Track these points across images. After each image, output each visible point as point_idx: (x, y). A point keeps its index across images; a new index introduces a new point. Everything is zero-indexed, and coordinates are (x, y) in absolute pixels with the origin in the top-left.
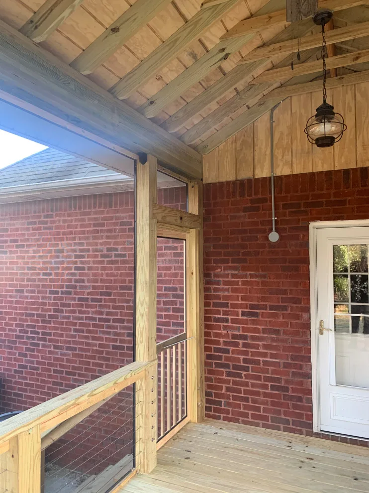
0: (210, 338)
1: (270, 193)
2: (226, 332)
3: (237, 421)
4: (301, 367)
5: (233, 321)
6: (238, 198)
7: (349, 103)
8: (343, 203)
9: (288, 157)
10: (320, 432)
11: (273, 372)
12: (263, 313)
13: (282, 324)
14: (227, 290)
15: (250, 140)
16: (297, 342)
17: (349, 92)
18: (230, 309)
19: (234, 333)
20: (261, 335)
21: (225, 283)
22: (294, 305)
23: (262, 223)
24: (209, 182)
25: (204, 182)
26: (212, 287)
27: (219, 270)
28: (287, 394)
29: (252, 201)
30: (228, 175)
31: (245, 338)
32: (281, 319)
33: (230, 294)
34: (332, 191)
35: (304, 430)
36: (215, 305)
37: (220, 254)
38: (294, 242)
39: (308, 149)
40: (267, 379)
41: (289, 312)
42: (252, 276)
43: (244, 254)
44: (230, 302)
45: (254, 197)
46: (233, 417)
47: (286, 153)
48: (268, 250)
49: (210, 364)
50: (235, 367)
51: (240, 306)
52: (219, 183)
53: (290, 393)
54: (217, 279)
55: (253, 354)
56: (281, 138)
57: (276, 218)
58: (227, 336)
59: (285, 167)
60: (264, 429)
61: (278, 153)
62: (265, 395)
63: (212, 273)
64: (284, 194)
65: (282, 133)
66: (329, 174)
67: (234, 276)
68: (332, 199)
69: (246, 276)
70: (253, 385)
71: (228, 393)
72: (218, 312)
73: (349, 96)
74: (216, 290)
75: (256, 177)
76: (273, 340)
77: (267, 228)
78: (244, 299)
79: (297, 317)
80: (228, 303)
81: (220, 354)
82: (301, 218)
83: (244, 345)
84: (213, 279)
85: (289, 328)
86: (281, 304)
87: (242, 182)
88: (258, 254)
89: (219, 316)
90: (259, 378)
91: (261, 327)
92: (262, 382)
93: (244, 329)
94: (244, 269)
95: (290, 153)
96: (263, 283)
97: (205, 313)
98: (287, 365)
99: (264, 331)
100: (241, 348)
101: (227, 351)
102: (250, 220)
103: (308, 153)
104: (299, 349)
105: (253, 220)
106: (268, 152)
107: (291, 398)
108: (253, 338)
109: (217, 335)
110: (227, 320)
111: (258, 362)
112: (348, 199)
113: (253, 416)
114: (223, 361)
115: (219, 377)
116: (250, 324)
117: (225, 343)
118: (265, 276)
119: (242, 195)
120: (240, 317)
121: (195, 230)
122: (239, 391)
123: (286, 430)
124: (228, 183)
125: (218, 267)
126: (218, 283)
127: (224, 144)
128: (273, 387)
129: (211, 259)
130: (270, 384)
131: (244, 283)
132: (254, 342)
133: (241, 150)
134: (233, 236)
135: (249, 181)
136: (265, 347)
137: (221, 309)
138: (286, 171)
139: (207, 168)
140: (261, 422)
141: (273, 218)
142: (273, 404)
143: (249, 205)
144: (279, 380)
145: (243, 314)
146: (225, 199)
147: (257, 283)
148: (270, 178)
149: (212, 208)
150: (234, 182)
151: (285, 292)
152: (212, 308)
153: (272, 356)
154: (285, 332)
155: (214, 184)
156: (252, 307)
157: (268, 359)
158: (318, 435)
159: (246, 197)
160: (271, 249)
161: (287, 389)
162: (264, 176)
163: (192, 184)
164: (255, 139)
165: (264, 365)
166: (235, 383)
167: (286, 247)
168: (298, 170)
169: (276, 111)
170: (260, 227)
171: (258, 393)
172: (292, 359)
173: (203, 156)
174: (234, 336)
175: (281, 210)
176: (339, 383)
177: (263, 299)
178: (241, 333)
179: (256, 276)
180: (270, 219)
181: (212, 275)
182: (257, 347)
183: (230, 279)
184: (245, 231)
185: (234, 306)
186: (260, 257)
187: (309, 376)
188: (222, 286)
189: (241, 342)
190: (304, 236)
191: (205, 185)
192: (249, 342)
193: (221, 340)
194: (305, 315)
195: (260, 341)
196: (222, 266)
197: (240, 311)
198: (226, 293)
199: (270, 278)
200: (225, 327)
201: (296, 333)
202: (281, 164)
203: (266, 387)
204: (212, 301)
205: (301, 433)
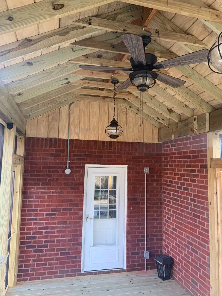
0: (24, 231)
1: (67, 148)
2: (35, 226)
3: (38, 278)
4: (77, 240)
5: (40, 219)
6: (48, 148)
7: (106, 111)
8: (101, 156)
9: (77, 130)
10: (84, 272)
11: (62, 245)
12: (58, 213)
13: (68, 218)
14: (38, 201)
15: (57, 118)
16: (76, 227)
17: (106, 106)
18: (39, 213)
19: (40, 226)
20: (56, 225)
21: (36, 197)
22: (76, 207)
23: (62, 163)
24: (30, 136)
25: (27, 136)
26: (27, 200)
27: (33, 189)
28: (69, 256)
29: (56, 151)
30: (42, 134)
31: (47, 228)
32: (68, 216)
33: (39, 203)
34: (97, 150)
35: (76, 273)
36: (29, 211)
37: (34, 180)
38: (77, 174)
39: (87, 128)
40: (58, 250)
41: (73, 211)
42: (53, 193)
43: (49, 180)
44: (39, 208)
45: (57, 148)
46: (36, 277)
47: (76, 128)
48: (64, 178)
49: (23, 247)
50: (39, 247)
51: (46, 210)
52: (37, 138)
53: (71, 255)
54: (31, 195)
55: (51, 237)
56: (74, 120)
57: (69, 161)
58: (36, 228)
59: (75, 135)
60: (55, 279)
61: (72, 127)
62: (57, 259)
63: (28, 191)
64: (74, 149)
65: (75, 118)
66: (96, 142)
67: (42, 193)
68: (97, 154)
69: (50, 193)
70: (50, 255)
71: (34, 263)
72: (31, 215)
73: (106, 108)
74: (30, 202)
75: (60, 138)
76: (63, 227)
77: (64, 166)
78: (48, 206)
79: (77, 214)
80: (38, 209)
81: (30, 240)
82: (82, 162)
83: (46, 233)
84: (28, 195)
85: (72, 220)
86: (68, 207)
87: (51, 139)
88: (58, 180)
89: (31, 217)
90: (53, 250)
91: (56, 221)
92: (56, 252)
93: (46, 224)
94: (49, 189)
95: (78, 128)
96: (60, 197)
97: (22, 216)
98: (70, 240)
99: (58, 223)
100: (44, 234)
101: (35, 238)
102: (55, 161)
103: (87, 130)
104: (77, 231)
105: (56, 161)
106: (67, 126)
107: (71, 258)
108: (52, 228)
109: (29, 229)
110: (36, 219)
111: (54, 241)
112: (104, 154)
113: (49, 273)
114: (32, 244)
115: (28, 254)
116: (51, 220)
117: (34, 233)
118: (61, 193)
119: (51, 146)
120: (45, 217)
121: (20, 165)
122: (41, 260)
123: (67, 276)
124: (42, 139)
125: (32, 188)
126: (31, 197)
127: (41, 116)
128: (61, 254)
129: (28, 183)
130: (59, 252)
131: (48, 197)
132: (52, 230)
133: (52, 122)
134: (43, 169)
135: (55, 139)
136: (58, 232)
137: (33, 213)
138: (76, 138)
139: (29, 128)
140: (53, 275)
141: (68, 161)
142: (61, 263)
143: (54, 153)
144: (65, 249)
145: (47, 215)
146: (40, 148)
147: (57, 196)
148: (67, 140)
149: (31, 152)
150: (46, 139)
151: (71, 201)
152: (26, 213)
153: (62, 236)
154: (70, 223)
155: (33, 138)
156: (52, 210)
157: (60, 239)
158: (83, 274)
159: (53, 148)
160: (65, 178)
161: (69, 253)
162: (64, 138)
163: (20, 137)
164: (60, 118)
165: (57, 242)
166: (38, 256)
167: (74, 177)
168: (82, 138)
169: (72, 106)
170: (60, 165)
171: (52, 259)
172: (73, 237)
173: (27, 120)
174: (40, 228)
175: (72, 157)
176: (94, 245)
177: (59, 205)
178: (45, 226)
179: (56, 193)
180: (66, 161)
181: (28, 193)
182: (54, 232)
183: (40, 195)
184: (51, 167)
185: (41, 210)
186: (59, 182)
187: (80, 244)
188: (34, 199)
189: (44, 231)
190: (83, 171)
191: (27, 138)
192: (49, 230)
193: (32, 231)
194: (80, 212)
195: (56, 229)
196: (35, 187)
197: (45, 213)
198: (37, 203)
199: (64, 194)
200: (35, 224)
201: (76, 222)
202: (73, 134)
203: (57, 254)
204: (27, 209)
205: (75, 275)
